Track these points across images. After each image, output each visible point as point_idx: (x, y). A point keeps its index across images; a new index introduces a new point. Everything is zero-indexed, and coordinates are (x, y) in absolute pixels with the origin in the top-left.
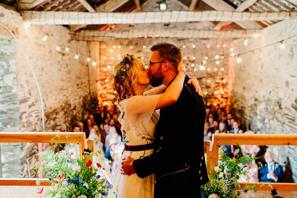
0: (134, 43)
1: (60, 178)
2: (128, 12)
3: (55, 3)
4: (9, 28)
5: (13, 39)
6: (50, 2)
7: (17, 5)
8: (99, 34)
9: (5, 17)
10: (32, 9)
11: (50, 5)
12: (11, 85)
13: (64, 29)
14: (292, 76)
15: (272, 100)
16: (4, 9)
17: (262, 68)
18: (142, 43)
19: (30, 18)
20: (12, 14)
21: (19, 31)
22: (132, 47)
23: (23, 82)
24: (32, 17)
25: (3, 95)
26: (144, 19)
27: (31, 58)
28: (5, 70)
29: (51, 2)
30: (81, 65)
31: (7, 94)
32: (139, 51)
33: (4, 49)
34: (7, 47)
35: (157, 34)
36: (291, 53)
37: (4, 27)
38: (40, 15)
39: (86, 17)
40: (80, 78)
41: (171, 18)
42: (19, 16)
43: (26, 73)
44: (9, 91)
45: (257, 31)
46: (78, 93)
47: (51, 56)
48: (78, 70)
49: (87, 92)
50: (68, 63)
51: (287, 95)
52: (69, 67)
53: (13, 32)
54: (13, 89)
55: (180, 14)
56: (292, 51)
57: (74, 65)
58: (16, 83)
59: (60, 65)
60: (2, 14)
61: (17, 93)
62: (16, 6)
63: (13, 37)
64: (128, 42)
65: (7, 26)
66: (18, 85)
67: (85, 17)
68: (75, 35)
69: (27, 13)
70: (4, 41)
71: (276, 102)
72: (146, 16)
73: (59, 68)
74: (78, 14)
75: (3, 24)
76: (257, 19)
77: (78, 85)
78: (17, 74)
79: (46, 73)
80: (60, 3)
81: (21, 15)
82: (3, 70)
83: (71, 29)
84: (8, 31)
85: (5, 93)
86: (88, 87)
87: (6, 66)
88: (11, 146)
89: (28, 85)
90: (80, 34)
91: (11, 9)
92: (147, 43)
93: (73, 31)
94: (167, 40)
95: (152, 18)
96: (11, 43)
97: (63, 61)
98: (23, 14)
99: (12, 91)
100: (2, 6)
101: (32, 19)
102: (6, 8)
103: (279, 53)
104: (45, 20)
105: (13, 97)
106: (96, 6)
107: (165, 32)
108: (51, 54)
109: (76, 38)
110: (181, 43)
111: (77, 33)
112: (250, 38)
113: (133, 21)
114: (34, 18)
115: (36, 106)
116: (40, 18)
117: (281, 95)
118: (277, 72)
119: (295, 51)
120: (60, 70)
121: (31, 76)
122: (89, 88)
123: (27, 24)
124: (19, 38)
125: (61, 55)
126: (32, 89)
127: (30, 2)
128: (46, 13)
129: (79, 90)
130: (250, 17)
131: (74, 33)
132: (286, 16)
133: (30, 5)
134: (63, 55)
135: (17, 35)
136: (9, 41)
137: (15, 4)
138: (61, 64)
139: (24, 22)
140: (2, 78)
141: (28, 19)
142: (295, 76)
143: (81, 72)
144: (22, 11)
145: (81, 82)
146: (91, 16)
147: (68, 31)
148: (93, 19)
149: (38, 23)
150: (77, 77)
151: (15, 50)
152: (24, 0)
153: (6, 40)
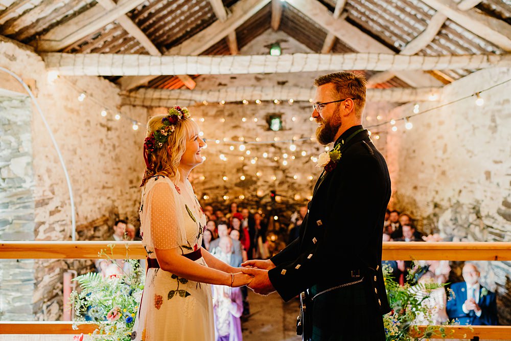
0: (226, 113)
1: (113, 316)
2: (221, 56)
3: (97, 42)
4: (22, 80)
5: (29, 99)
6: (89, 41)
7: (37, 44)
8: (169, 96)
9: (18, 61)
10: (61, 51)
11: (89, 45)
12: (22, 176)
13: (111, 86)
14: (496, 162)
15: (463, 204)
16: (17, 48)
17: (445, 151)
18: (241, 114)
19: (58, 65)
20: (29, 56)
21: (39, 85)
22: (223, 120)
23: (42, 171)
24: (62, 63)
25: (8, 192)
26: (249, 66)
27: (55, 131)
28: (13, 150)
29: (92, 41)
30: (138, 149)
31: (14, 191)
32: (235, 127)
33: (13, 115)
34: (18, 112)
35: (267, 95)
36: (493, 124)
37: (14, 77)
38: (75, 60)
39: (151, 64)
40: (135, 170)
41: (292, 64)
42: (39, 61)
43: (47, 156)
44: (17, 185)
45: (434, 89)
46: (131, 195)
47: (89, 130)
48: (131, 157)
50: (117, 144)
51: (489, 194)
52: (117, 150)
53: (29, 87)
54: (25, 182)
55: (307, 58)
56: (493, 120)
57: (125, 148)
58: (30, 172)
59: (103, 146)
60: (13, 55)
61: (32, 188)
62: (35, 45)
63: (28, 96)
64: (217, 111)
65: (20, 76)
66: (34, 175)
67: (149, 63)
68: (128, 96)
69: (53, 56)
70: (14, 101)
71: (472, 206)
72: (251, 61)
73: (102, 151)
74: (138, 59)
75: (14, 72)
76: (435, 66)
77: (131, 182)
78: (33, 157)
79: (81, 159)
80: (107, 43)
81: (43, 60)
82: (10, 151)
83: (123, 88)
84: (22, 85)
85: (11, 189)
87: (14, 144)
88: (17, 280)
89: (49, 177)
90: (138, 96)
91: (28, 49)
92: (249, 112)
93: (125, 90)
94: (283, 108)
95: (261, 65)
96: (25, 104)
97: (108, 139)
98: (45, 58)
99: (24, 185)
100: (13, 43)
101: (60, 66)
102: (20, 47)
103: (473, 126)
104: (83, 68)
105: (25, 196)
106: (164, 49)
107: (281, 92)
108: (88, 127)
109: (130, 100)
110: (306, 113)
111: (133, 94)
112: (422, 101)
113: (230, 70)
114: (64, 65)
115: (61, 212)
116: (74, 65)
117: (479, 196)
118: (471, 157)
119: (498, 121)
120: (103, 155)
121: (56, 161)
123: (52, 74)
124: (39, 96)
125: (104, 130)
126: (57, 184)
127: (57, 39)
128: (85, 57)
129: (133, 190)
130: (422, 64)
131: (128, 94)
132: (481, 62)
133: (59, 43)
134: (109, 129)
135: (35, 92)
136: (22, 101)
137: (33, 42)
138: (105, 145)
139: (48, 71)
140: (7, 163)
141: (54, 66)
142: (501, 162)
143: (138, 161)
144: (44, 54)
145: (136, 176)
146: (159, 63)
147: (117, 90)
148: (163, 67)
149: (70, 73)
150: (130, 169)
151: (30, 117)
152: (49, 36)
153: (16, 99)
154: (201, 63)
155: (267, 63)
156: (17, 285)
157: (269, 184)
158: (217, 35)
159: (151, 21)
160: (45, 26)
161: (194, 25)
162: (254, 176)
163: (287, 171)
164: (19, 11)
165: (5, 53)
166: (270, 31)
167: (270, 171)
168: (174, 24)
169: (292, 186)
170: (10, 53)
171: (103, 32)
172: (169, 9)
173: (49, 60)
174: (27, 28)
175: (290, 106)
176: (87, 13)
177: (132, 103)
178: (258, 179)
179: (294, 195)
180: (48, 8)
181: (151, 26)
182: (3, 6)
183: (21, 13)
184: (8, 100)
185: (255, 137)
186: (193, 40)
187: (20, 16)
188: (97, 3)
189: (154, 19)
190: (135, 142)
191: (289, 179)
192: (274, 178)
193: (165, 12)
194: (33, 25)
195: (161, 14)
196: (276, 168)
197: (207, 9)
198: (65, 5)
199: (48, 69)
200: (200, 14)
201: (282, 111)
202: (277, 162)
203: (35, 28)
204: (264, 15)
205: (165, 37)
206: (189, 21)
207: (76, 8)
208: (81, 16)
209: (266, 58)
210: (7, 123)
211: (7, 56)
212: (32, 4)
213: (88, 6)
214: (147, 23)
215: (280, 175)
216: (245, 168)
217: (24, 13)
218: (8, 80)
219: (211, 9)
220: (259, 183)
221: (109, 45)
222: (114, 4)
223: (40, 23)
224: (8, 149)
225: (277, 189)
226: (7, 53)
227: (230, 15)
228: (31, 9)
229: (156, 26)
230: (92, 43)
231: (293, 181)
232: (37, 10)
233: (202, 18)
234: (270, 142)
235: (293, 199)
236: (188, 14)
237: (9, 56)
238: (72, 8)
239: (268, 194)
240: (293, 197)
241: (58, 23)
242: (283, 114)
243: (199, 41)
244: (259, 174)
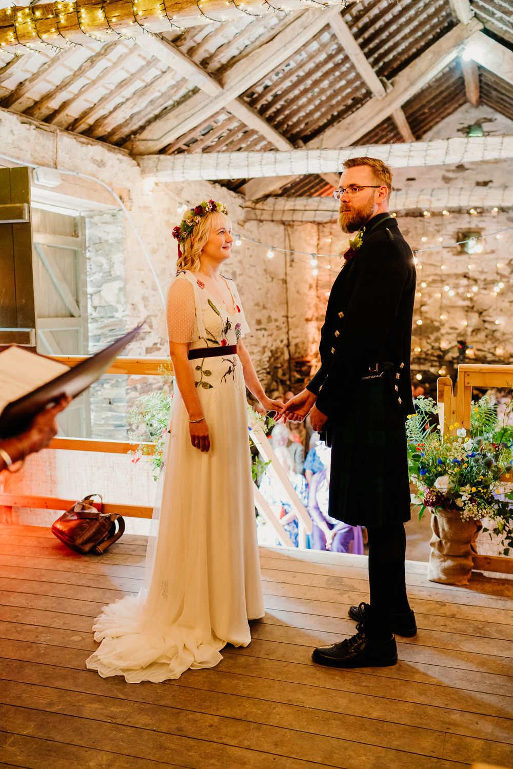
3: (209, 138)
4: (112, 189)
5: (121, 212)
6: (199, 139)
7: (133, 145)
8: (305, 206)
9: (107, 167)
10: (163, 151)
11: (199, 142)
12: (114, 304)
13: (231, 196)
16: (106, 151)
19: (155, 169)
20: (120, 161)
21: (133, 195)
23: (137, 299)
24: (159, 168)
25: (99, 323)
27: (154, 251)
28: (105, 273)
29: (202, 137)
30: (269, 279)
31: (106, 321)
33: (105, 232)
34: (110, 228)
37: (103, 186)
38: (174, 163)
39: (264, 162)
40: (264, 308)
41: (447, 153)
42: (134, 166)
43: (143, 282)
44: (109, 315)
46: (258, 339)
48: (260, 289)
49: (282, 341)
50: (238, 272)
53: (121, 198)
54: (117, 311)
57: (250, 277)
58: (123, 299)
60: (102, 161)
61: (124, 319)
62: (130, 147)
63: (120, 208)
65: (110, 184)
66: (126, 302)
68: (254, 209)
69: (150, 159)
70: (105, 215)
75: (103, 181)
77: (259, 322)
78: (126, 282)
80: (221, 139)
81: (139, 165)
82: (101, 274)
83: (247, 197)
84: (111, 195)
85: (102, 320)
86: (285, 330)
87: (106, 266)
88: (109, 425)
89: (145, 306)
90: (265, 207)
91: (120, 152)
92: (431, 229)
93: (249, 200)
95: (405, 156)
96: (117, 219)
98: (141, 163)
99: (116, 315)
100: (102, 146)
101: (157, 171)
102: (109, 150)
104: (183, 173)
105: (117, 328)
106: (301, 143)
109: (255, 214)
111: (259, 206)
114: (162, 170)
115: (161, 351)
116: (173, 169)
121: (154, 288)
122: (288, 333)
123: (149, 181)
124: (132, 209)
126: (156, 316)
127: (155, 138)
128: (185, 158)
129: (261, 333)
131: (253, 205)
133: (157, 142)
135: (128, 204)
136: (113, 215)
137: (128, 144)
139: (144, 178)
140: (98, 289)
141: (151, 171)
143: (269, 295)
144: (140, 157)
145: (267, 316)
146: (273, 159)
147: (239, 201)
148: (278, 165)
149: (169, 179)
150: (257, 305)
151: (123, 234)
152: (145, 135)
153: (107, 213)
154: (325, 159)
155: (412, 154)
156: (110, 430)
157: (458, 331)
158: (372, 118)
159: (278, 106)
160: (141, 123)
161: (341, 108)
162: (436, 321)
163: (484, 314)
164: (110, 106)
165: (92, 158)
167: (460, 314)
168: (311, 107)
169: (492, 336)
170: (99, 159)
171: (215, 125)
172: (302, 87)
173: (145, 165)
174: (120, 127)
175: (494, 217)
176: (189, 102)
177: (258, 218)
178: (443, 324)
179: (495, 348)
180: (140, 100)
181: (278, 112)
182: (91, 102)
183: (111, 109)
184: (99, 215)
185: (439, 264)
186: (339, 128)
187: (111, 113)
188: (200, 89)
189: (282, 102)
190: (265, 270)
191: (487, 325)
192: (465, 323)
193: (296, 92)
194: (126, 123)
195: (291, 96)
196: (469, 309)
197: (358, 83)
198: (162, 94)
199: (144, 176)
200: (349, 90)
201: (481, 225)
202: (471, 299)
203: (129, 126)
205: (302, 126)
206: (334, 102)
207: (177, 97)
208: (181, 107)
210: (98, 241)
211: (94, 161)
212: (123, 97)
213: (190, 93)
214: (273, 109)
215: (475, 319)
216: (424, 309)
217: (115, 109)
218: (95, 191)
219: (363, 84)
220: (443, 331)
221: (224, 141)
222: (220, 88)
223: (135, 120)
224: (99, 272)
225: (469, 340)
226: (94, 158)
227: (390, 88)
228: (122, 103)
229: (287, 112)
230: (202, 140)
231: (494, 328)
232: (129, 104)
233: (355, 96)
234: (460, 271)
235: (494, 354)
236: (329, 93)
237: (97, 161)
238: (170, 98)
239: (456, 346)
240: (492, 350)
241: (157, 117)
242: (483, 229)
243: (347, 129)
244: (443, 317)
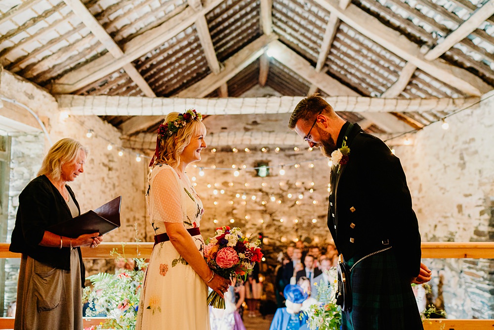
0: (217, 161)
1: (123, 306)
2: (216, 98)
3: (104, 89)
4: (38, 116)
5: (42, 134)
6: (97, 88)
7: (52, 86)
9: (35, 99)
10: (74, 93)
11: (97, 91)
13: (114, 130)
14: (466, 196)
15: (439, 238)
16: (35, 88)
17: (420, 190)
18: (231, 161)
19: (70, 105)
20: (45, 96)
21: (52, 123)
22: (214, 167)
24: (73, 104)
26: (241, 107)
28: (25, 180)
29: (99, 88)
30: (135, 190)
32: (226, 173)
33: (27, 148)
34: (32, 145)
35: (256, 139)
36: (462, 162)
37: (31, 114)
38: (85, 101)
39: (154, 104)
40: (132, 210)
41: (280, 106)
42: (53, 101)
45: (408, 135)
46: (128, 233)
47: (92, 168)
48: (129, 197)
49: (142, 234)
50: (117, 184)
51: (462, 226)
52: (117, 189)
53: (43, 123)
55: (293, 100)
56: (462, 158)
57: (124, 188)
59: (104, 184)
62: (50, 88)
63: (42, 131)
64: (209, 159)
65: (37, 113)
67: (152, 104)
68: (129, 140)
69: (65, 97)
70: (29, 136)
71: (447, 239)
72: (243, 103)
73: (103, 188)
74: (142, 101)
75: (31, 109)
76: (407, 108)
77: (128, 221)
79: (84, 193)
80: (112, 90)
81: (57, 101)
82: (22, 181)
83: (124, 133)
84: (37, 121)
86: (143, 226)
87: (26, 175)
90: (137, 140)
91: (45, 90)
92: (238, 160)
93: (126, 134)
94: (270, 156)
95: (253, 106)
96: (38, 139)
97: (109, 178)
98: (59, 100)
100: (32, 84)
101: (72, 106)
102: (38, 88)
103: (444, 165)
104: (92, 109)
107: (269, 137)
108: (92, 165)
109: (130, 144)
110: (291, 160)
111: (133, 138)
112: (398, 146)
113: (224, 110)
114: (75, 106)
116: (84, 105)
117: (453, 228)
118: (444, 193)
119: (466, 158)
120: (104, 192)
122: (145, 228)
123: (64, 114)
124: (51, 132)
125: (106, 169)
127: (70, 83)
128: (94, 98)
129: (129, 228)
130: (396, 106)
131: (128, 138)
132: (448, 105)
133: (71, 86)
134: (110, 169)
135: (48, 128)
136: (36, 136)
137: (49, 86)
138: (106, 184)
139: (60, 111)
141: (66, 106)
142: (471, 195)
143: (135, 202)
144: (57, 96)
145: (133, 216)
146: (161, 103)
147: (119, 134)
148: (164, 107)
149: (81, 113)
150: (128, 208)
151: (43, 150)
152: (62, 80)
153: (31, 135)
154: (198, 105)
155: (257, 105)
157: (257, 226)
158: (211, 86)
159: (152, 72)
160: (60, 72)
161: (189, 78)
162: (243, 220)
163: (273, 215)
164: (39, 57)
165: (25, 92)
166: (257, 86)
167: (258, 215)
168: (172, 75)
169: (278, 229)
170: (29, 92)
171: (109, 80)
172: (169, 61)
173: (62, 101)
174: (44, 73)
175: (277, 154)
176: (98, 60)
177: (132, 146)
178: (247, 222)
179: (281, 237)
180: (64, 55)
181: (152, 76)
182: (26, 51)
183: (40, 59)
184: (24, 135)
185: (243, 182)
186: (189, 91)
187: (39, 62)
188: (108, 51)
189: (155, 70)
190: (133, 184)
191: (275, 222)
192: (262, 221)
193: (165, 64)
194: (49, 71)
195: (162, 66)
196: (264, 212)
197: (202, 63)
198: (79, 53)
199: (61, 109)
200: (196, 67)
201: (269, 158)
202: (265, 206)
203: (51, 73)
204: (253, 71)
205: (164, 88)
206: (186, 74)
207: (88, 57)
208: (92, 64)
209: (257, 100)
210: (21, 155)
211: (27, 94)
212: (51, 51)
213: (99, 55)
214: (149, 74)
215: (268, 218)
216: (235, 212)
217: (43, 59)
218: (26, 116)
219: (206, 64)
220: (248, 226)
221: (113, 92)
222: (122, 53)
223: (56, 68)
224: (20, 179)
225: (265, 232)
226: (27, 92)
227: (223, 68)
228: (49, 56)
229: (157, 77)
230: (99, 90)
231: (280, 224)
232: (55, 56)
233: (198, 71)
234: (258, 187)
235: (280, 241)
236: (185, 67)
237: (28, 94)
238: (84, 56)
239: (256, 237)
240: (279, 239)
241: (71, 69)
242: (270, 161)
243: (194, 91)
244: (247, 217)
